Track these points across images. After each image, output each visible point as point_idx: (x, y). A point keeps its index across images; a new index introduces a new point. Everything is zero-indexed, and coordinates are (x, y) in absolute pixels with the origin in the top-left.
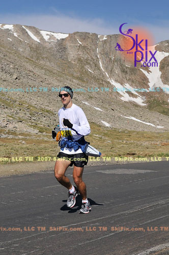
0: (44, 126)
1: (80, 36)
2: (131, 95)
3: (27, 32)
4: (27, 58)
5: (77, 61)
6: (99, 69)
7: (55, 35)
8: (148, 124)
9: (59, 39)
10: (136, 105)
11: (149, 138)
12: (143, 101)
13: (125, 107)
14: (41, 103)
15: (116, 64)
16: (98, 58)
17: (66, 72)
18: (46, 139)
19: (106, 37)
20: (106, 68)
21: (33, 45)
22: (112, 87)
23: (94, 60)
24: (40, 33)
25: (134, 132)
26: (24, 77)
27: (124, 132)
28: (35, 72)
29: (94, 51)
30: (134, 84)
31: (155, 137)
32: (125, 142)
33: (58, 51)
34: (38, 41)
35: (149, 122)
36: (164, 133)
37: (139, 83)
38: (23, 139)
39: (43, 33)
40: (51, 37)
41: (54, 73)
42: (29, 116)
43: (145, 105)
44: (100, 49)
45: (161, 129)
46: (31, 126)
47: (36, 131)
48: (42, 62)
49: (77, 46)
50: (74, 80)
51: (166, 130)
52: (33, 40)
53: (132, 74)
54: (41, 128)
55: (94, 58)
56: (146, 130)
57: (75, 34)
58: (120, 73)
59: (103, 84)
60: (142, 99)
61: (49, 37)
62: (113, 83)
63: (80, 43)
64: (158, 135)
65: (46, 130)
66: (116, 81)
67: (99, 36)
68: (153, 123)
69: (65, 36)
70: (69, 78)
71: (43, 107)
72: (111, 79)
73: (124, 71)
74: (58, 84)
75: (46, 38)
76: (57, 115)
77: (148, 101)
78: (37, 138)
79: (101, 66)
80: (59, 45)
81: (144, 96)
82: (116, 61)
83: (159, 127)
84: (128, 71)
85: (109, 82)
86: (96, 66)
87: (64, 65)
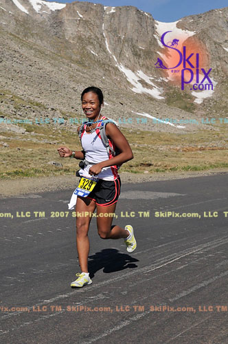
1: (81, 7)
2: (145, 85)
4: (11, 34)
5: (76, 40)
6: (105, 50)
7: (48, 4)
9: (54, 10)
10: (151, 99)
11: (168, 141)
12: (160, 93)
13: (138, 101)
14: (30, 93)
15: (126, 45)
16: (104, 37)
17: (62, 53)
18: (35, 140)
19: (114, 10)
20: (114, 50)
21: (20, 18)
22: (122, 75)
23: (98, 39)
24: (28, 2)
25: (149, 132)
26: (8, 59)
27: (135, 133)
28: (22, 53)
29: (99, 27)
30: (149, 72)
31: (174, 140)
32: (136, 146)
33: (52, 26)
34: (26, 11)
36: (186, 134)
38: (5, 140)
39: (33, 2)
40: (44, 7)
41: (47, 55)
42: (14, 110)
43: (163, 98)
44: (106, 25)
45: (183, 129)
47: (23, 130)
48: (31, 40)
49: (76, 20)
50: (72, 65)
51: (188, 131)
52: (19, 10)
53: (146, 58)
54: (29, 126)
55: (99, 36)
56: (162, 131)
57: (74, 4)
58: (132, 57)
59: (110, 71)
60: (159, 90)
61: (40, 7)
62: (122, 69)
63: (81, 16)
64: (178, 138)
65: (35, 128)
66: (127, 67)
67: (105, 8)
69: (61, 6)
70: (66, 61)
71: (32, 98)
72: (119, 64)
73: (136, 54)
74: (51, 69)
75: (37, 8)
76: (50, 109)
77: (167, 93)
78: (23, 140)
79: (107, 47)
80: (54, 18)
81: (162, 86)
82: (127, 41)
83: (179, 127)
84: (142, 54)
85: (117, 68)
86: (100, 47)
87: (60, 44)
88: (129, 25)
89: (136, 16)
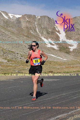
0: (10, 59)
1: (27, 16)
2: (51, 44)
3: (2, 14)
4: (2, 26)
5: (26, 28)
6: (36, 32)
7: (15, 15)
8: (60, 58)
9: (17, 17)
10: (54, 49)
11: (60, 64)
12: (57, 47)
13: (49, 50)
14: (9, 48)
15: (44, 30)
16: (36, 27)
17: (21, 33)
18: (11, 65)
19: (40, 17)
20: (40, 32)
21: (5, 20)
22: (43, 41)
24: (8, 15)
25: (53, 61)
26: (1, 35)
27: (48, 62)
28: (6, 33)
29: (34, 23)
30: (53, 39)
31: (62, 64)
32: (48, 66)
33: (17, 23)
34: (7, 18)
35: (60, 57)
36: (66, 62)
37: (55, 38)
39: (10, 15)
40: (14, 17)
41: (15, 34)
42: (3, 54)
43: (58, 49)
44: (37, 23)
45: (66, 60)
46: (3, 59)
47: (6, 61)
49: (26, 21)
50: (24, 37)
51: (68, 61)
52: (5, 18)
53: (52, 35)
55: (34, 27)
56: (58, 61)
57: (25, 15)
58: (46, 34)
59: (38, 39)
60: (57, 46)
61: (12, 16)
62: (43, 38)
63: (27, 20)
64: (64, 63)
65: (11, 60)
66: (44, 38)
67: (36, 16)
68: (62, 57)
69: (20, 16)
70: (22, 36)
71: (9, 49)
72: (42, 37)
73: (48, 33)
74: (16, 39)
75: (11, 17)
76: (16, 53)
77: (60, 47)
78: (6, 65)
79: (37, 30)
80: (17, 20)
81: (58, 45)
82: (44, 28)
83: (64, 59)
84: (50, 33)
85: (41, 38)
86: (35, 31)
87: (20, 30)
88: (45, 23)
89: (48, 19)
